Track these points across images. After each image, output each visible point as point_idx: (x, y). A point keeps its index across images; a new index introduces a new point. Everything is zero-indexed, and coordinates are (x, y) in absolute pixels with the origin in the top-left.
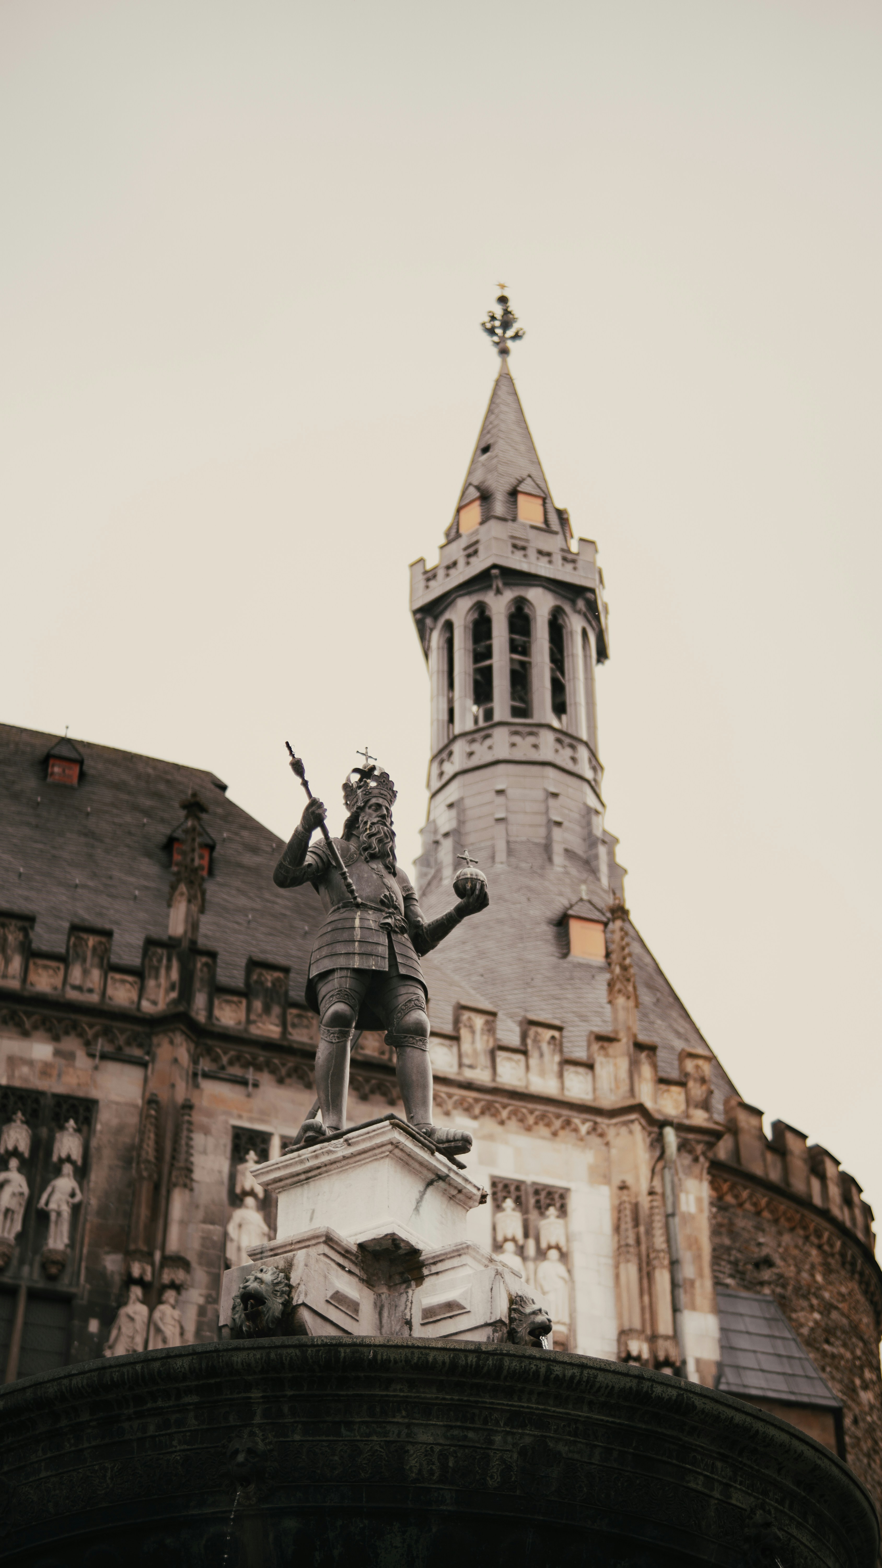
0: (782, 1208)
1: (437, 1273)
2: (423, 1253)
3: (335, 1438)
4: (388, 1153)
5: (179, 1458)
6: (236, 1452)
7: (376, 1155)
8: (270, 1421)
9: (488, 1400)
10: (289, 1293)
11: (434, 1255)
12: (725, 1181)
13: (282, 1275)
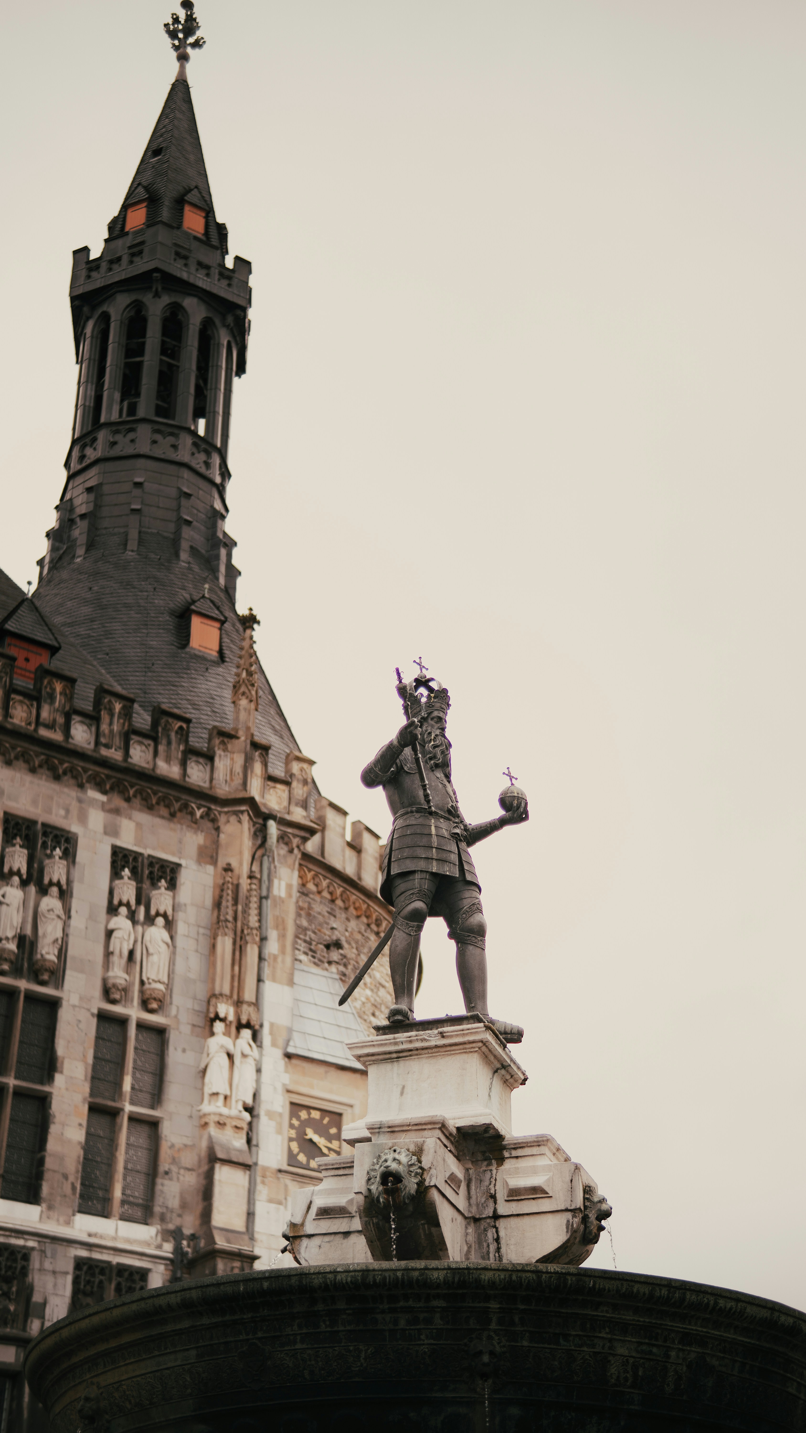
0: (353, 898)
1: (517, 1157)
2: (506, 1139)
3: (555, 1347)
4: (477, 1049)
5: (427, 1350)
6: (481, 1353)
7: (466, 1049)
8: (504, 1328)
9: (669, 1324)
10: (422, 1175)
11: (516, 1142)
12: (310, 870)
13: (415, 1158)
